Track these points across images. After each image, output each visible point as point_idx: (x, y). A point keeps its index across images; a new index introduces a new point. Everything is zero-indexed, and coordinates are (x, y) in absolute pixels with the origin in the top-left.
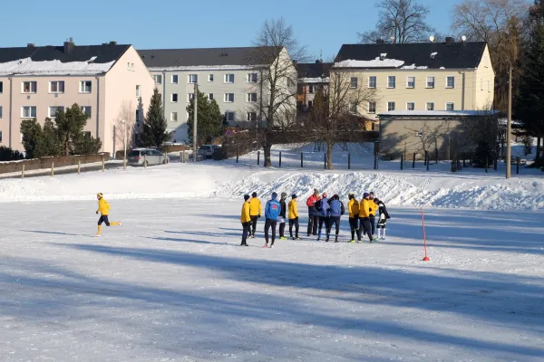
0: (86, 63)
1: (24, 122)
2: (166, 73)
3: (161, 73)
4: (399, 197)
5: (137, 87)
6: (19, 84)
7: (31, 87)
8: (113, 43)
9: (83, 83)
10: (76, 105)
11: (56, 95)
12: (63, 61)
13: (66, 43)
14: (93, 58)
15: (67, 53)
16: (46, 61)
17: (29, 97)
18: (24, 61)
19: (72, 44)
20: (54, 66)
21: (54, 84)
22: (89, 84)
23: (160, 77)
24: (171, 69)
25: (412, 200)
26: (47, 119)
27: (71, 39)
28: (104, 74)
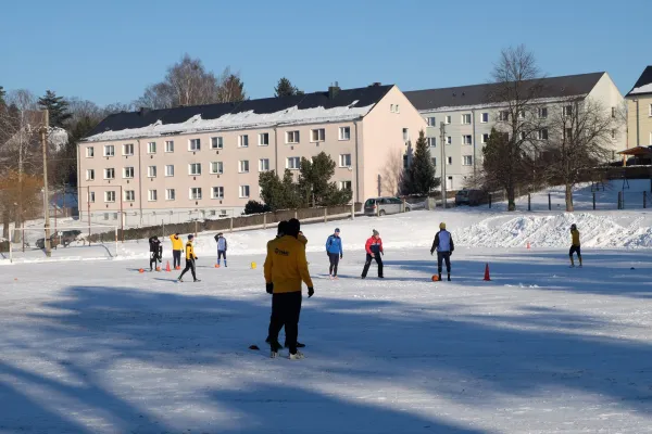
0: (347, 108)
1: (262, 175)
2: (476, 112)
3: (470, 112)
4: (596, 238)
5: (404, 130)
6: (284, 134)
7: (295, 136)
8: (377, 84)
9: (342, 129)
10: (322, 153)
11: (318, 144)
12: (326, 108)
13: (331, 88)
14: (355, 102)
15: (332, 98)
16: (310, 109)
17: (292, 148)
18: (290, 109)
19: (337, 89)
20: (318, 113)
21: (315, 131)
22: (347, 130)
23: (469, 116)
24: (480, 106)
25: (609, 241)
26: (287, 170)
27: (337, 83)
28: (361, 118)
